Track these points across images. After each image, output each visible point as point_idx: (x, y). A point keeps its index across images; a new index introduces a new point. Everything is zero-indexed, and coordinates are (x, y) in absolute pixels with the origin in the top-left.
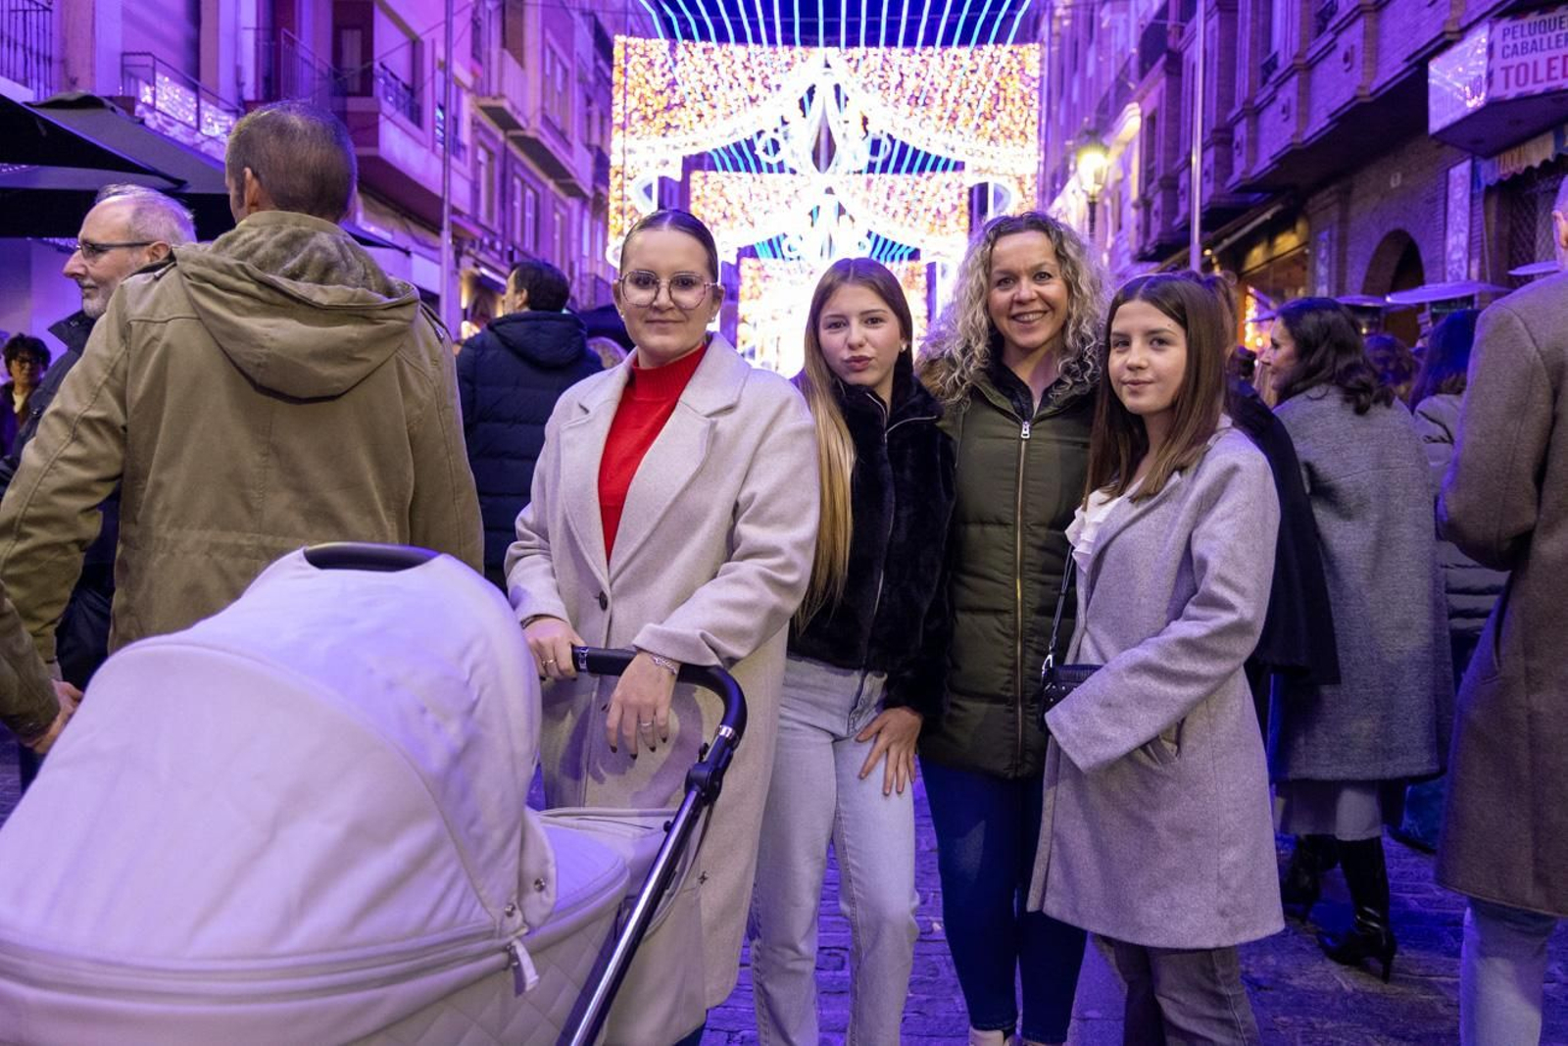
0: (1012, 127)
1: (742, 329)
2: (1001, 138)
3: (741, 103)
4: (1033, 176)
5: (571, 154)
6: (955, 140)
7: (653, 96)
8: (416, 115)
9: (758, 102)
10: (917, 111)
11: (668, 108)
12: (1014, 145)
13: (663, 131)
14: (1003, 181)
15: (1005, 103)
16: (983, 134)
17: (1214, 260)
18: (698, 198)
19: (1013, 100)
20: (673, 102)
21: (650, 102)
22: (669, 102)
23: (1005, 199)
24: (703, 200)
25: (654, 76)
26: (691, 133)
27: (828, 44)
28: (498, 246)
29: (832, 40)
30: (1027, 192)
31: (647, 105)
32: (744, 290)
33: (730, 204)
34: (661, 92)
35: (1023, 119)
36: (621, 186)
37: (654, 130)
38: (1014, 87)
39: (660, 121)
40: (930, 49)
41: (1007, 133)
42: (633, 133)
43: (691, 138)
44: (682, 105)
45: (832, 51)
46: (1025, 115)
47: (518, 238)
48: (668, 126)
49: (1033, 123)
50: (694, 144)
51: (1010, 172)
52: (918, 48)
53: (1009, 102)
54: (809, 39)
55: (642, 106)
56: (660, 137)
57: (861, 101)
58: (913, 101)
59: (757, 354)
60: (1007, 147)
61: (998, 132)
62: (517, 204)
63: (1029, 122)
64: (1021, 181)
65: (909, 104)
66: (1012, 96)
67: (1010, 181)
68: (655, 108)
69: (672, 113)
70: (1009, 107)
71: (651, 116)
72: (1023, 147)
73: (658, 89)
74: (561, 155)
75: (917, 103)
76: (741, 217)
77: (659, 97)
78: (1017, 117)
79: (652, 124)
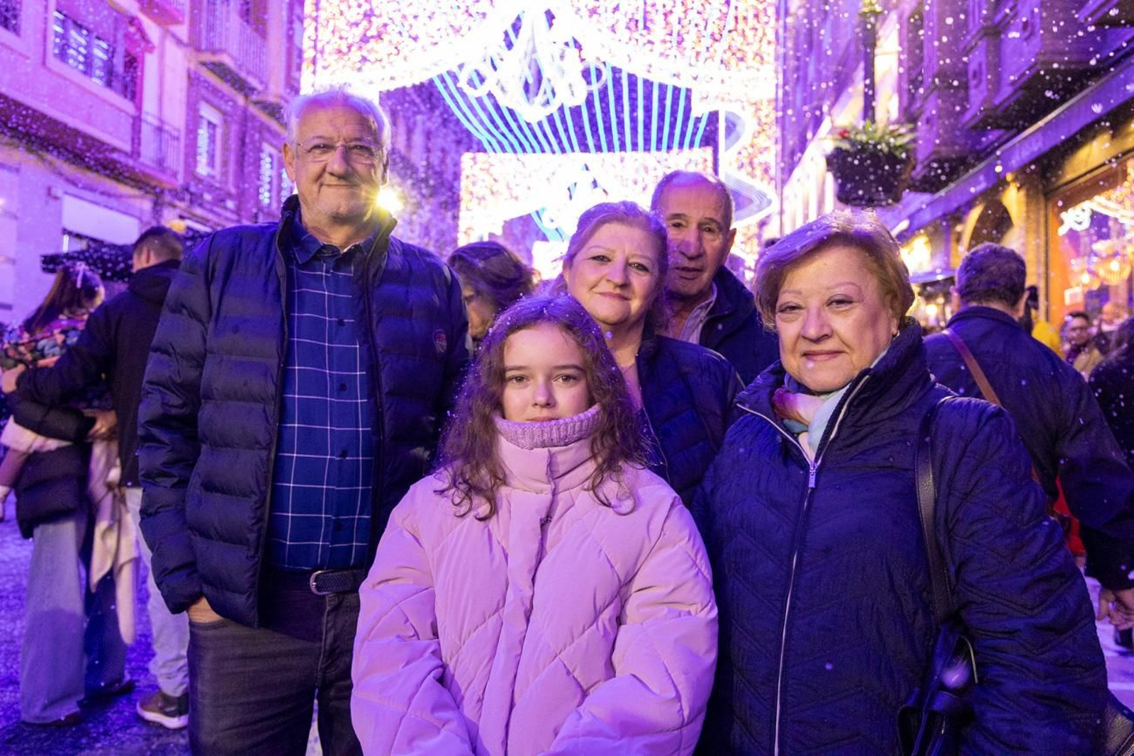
0: (745, 48)
2: (733, 61)
3: (443, 32)
4: (769, 102)
6: (680, 65)
7: (348, 28)
9: (462, 32)
10: (636, 35)
12: (747, 68)
13: (359, 65)
14: (735, 109)
15: (737, 22)
16: (712, 58)
17: (1009, 177)
18: (468, 177)
19: (745, 18)
20: (369, 34)
21: (344, 34)
22: (365, 35)
23: (738, 128)
24: (472, 179)
25: (350, 7)
26: (388, 66)
30: (764, 120)
31: (341, 38)
33: (495, 180)
34: (357, 24)
35: (757, 39)
37: (349, 64)
39: (355, 55)
41: (739, 55)
42: (325, 68)
43: (389, 72)
44: (379, 37)
46: (760, 33)
48: (364, 59)
49: (769, 43)
50: (392, 78)
51: (744, 99)
53: (740, 20)
55: (336, 38)
56: (355, 73)
58: (632, 25)
60: (740, 70)
61: (729, 54)
63: (765, 41)
64: (757, 107)
65: (628, 28)
66: (745, 14)
67: (743, 108)
68: (350, 41)
69: (369, 46)
70: (741, 25)
71: (345, 49)
72: (758, 70)
73: (352, 20)
75: (637, 27)
76: (506, 193)
77: (355, 30)
78: (750, 39)
79: (346, 58)
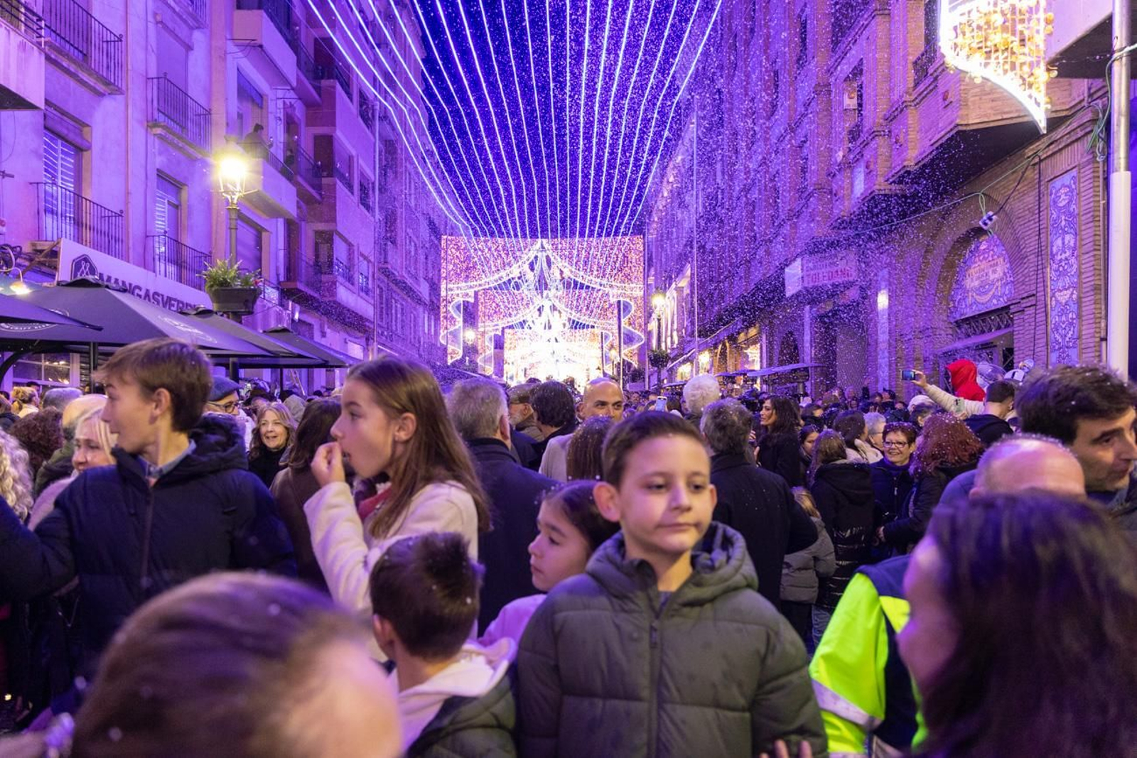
1: (506, 367)
5: (419, 286)
7: (460, 263)
8: (350, 279)
11: (468, 268)
12: (633, 282)
13: (465, 280)
19: (631, 262)
20: (470, 266)
21: (459, 266)
25: (460, 254)
27: (542, 237)
28: (386, 333)
29: (544, 235)
30: (639, 305)
31: (457, 268)
32: (506, 345)
34: (464, 262)
35: (636, 271)
36: (446, 306)
37: (461, 279)
38: (633, 256)
39: (464, 275)
40: (591, 239)
42: (451, 281)
45: (545, 241)
46: (637, 268)
47: (394, 328)
48: (468, 277)
52: (586, 239)
53: (629, 263)
54: (534, 235)
55: (455, 268)
56: (464, 282)
57: (559, 263)
59: (515, 378)
61: (624, 277)
62: (393, 311)
64: (636, 300)
66: (631, 260)
68: (461, 269)
69: (470, 271)
70: (630, 265)
71: (459, 273)
72: (637, 284)
73: (462, 260)
74: (415, 287)
77: (463, 264)
78: (633, 270)
79: (460, 276)
